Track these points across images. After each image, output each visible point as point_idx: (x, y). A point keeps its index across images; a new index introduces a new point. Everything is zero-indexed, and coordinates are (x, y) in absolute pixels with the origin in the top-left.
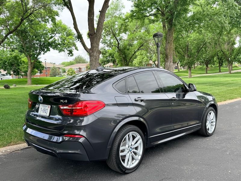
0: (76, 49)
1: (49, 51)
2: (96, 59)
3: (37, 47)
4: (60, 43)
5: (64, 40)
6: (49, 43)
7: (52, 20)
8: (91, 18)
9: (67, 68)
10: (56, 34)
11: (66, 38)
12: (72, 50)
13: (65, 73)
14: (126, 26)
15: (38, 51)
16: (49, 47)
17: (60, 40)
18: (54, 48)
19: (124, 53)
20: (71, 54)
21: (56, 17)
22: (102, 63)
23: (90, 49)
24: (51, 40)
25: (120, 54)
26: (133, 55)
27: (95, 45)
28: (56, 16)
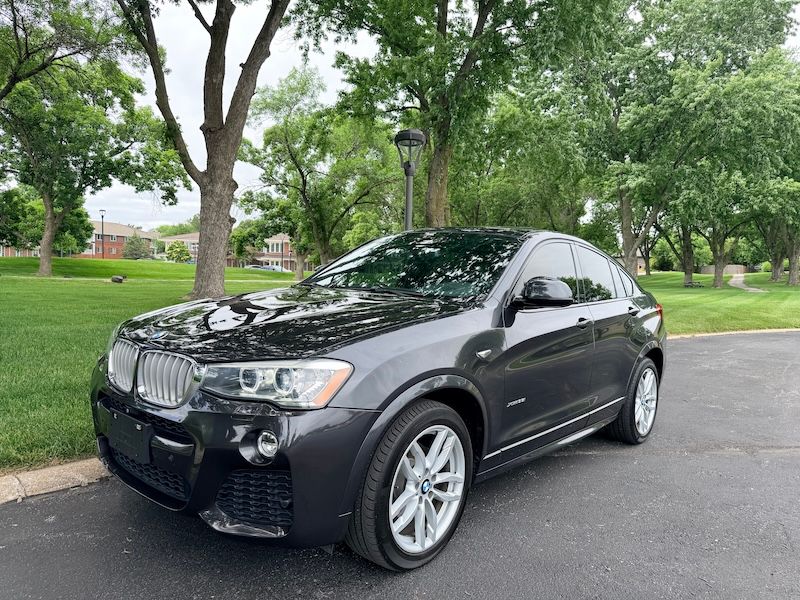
0: (185, 186)
1: (110, 185)
2: (220, 204)
3: (76, 173)
4: (143, 166)
5: (153, 160)
6: (110, 163)
7: (122, 103)
8: (214, 81)
9: (169, 242)
10: (132, 142)
11: (159, 155)
12: (175, 188)
13: (162, 255)
14: (324, 133)
15: (77, 185)
16: (110, 176)
17: (142, 158)
18: (123, 180)
19: (319, 209)
20: (171, 200)
21: (136, 96)
22: (260, 231)
23: (205, 173)
24: (118, 157)
25: (307, 212)
26: (342, 215)
27: (220, 161)
28: (135, 93)
